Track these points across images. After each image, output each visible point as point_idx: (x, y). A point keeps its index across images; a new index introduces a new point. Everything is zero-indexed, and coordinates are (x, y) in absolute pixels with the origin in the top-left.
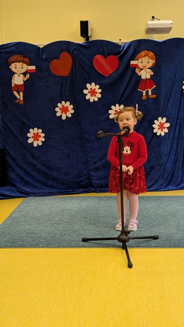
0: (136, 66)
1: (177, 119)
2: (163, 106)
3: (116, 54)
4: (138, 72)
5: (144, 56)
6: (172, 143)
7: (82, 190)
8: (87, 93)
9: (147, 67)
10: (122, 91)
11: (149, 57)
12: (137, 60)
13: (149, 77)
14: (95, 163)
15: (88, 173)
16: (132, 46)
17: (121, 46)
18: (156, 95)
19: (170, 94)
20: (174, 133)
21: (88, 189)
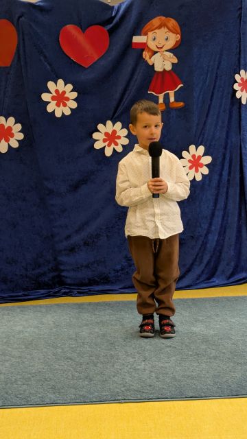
0: (143, 47)
1: (225, 148)
2: (198, 124)
3: (104, 24)
4: (147, 58)
5: (159, 27)
6: (217, 195)
7: (42, 291)
8: (49, 100)
9: (164, 49)
10: (117, 96)
11: (168, 28)
12: (146, 34)
13: (169, 67)
14: (68, 237)
15: (55, 259)
16: (134, 7)
17: (113, 7)
18: (184, 102)
19: (211, 100)
20: (221, 175)
21: (56, 290)
